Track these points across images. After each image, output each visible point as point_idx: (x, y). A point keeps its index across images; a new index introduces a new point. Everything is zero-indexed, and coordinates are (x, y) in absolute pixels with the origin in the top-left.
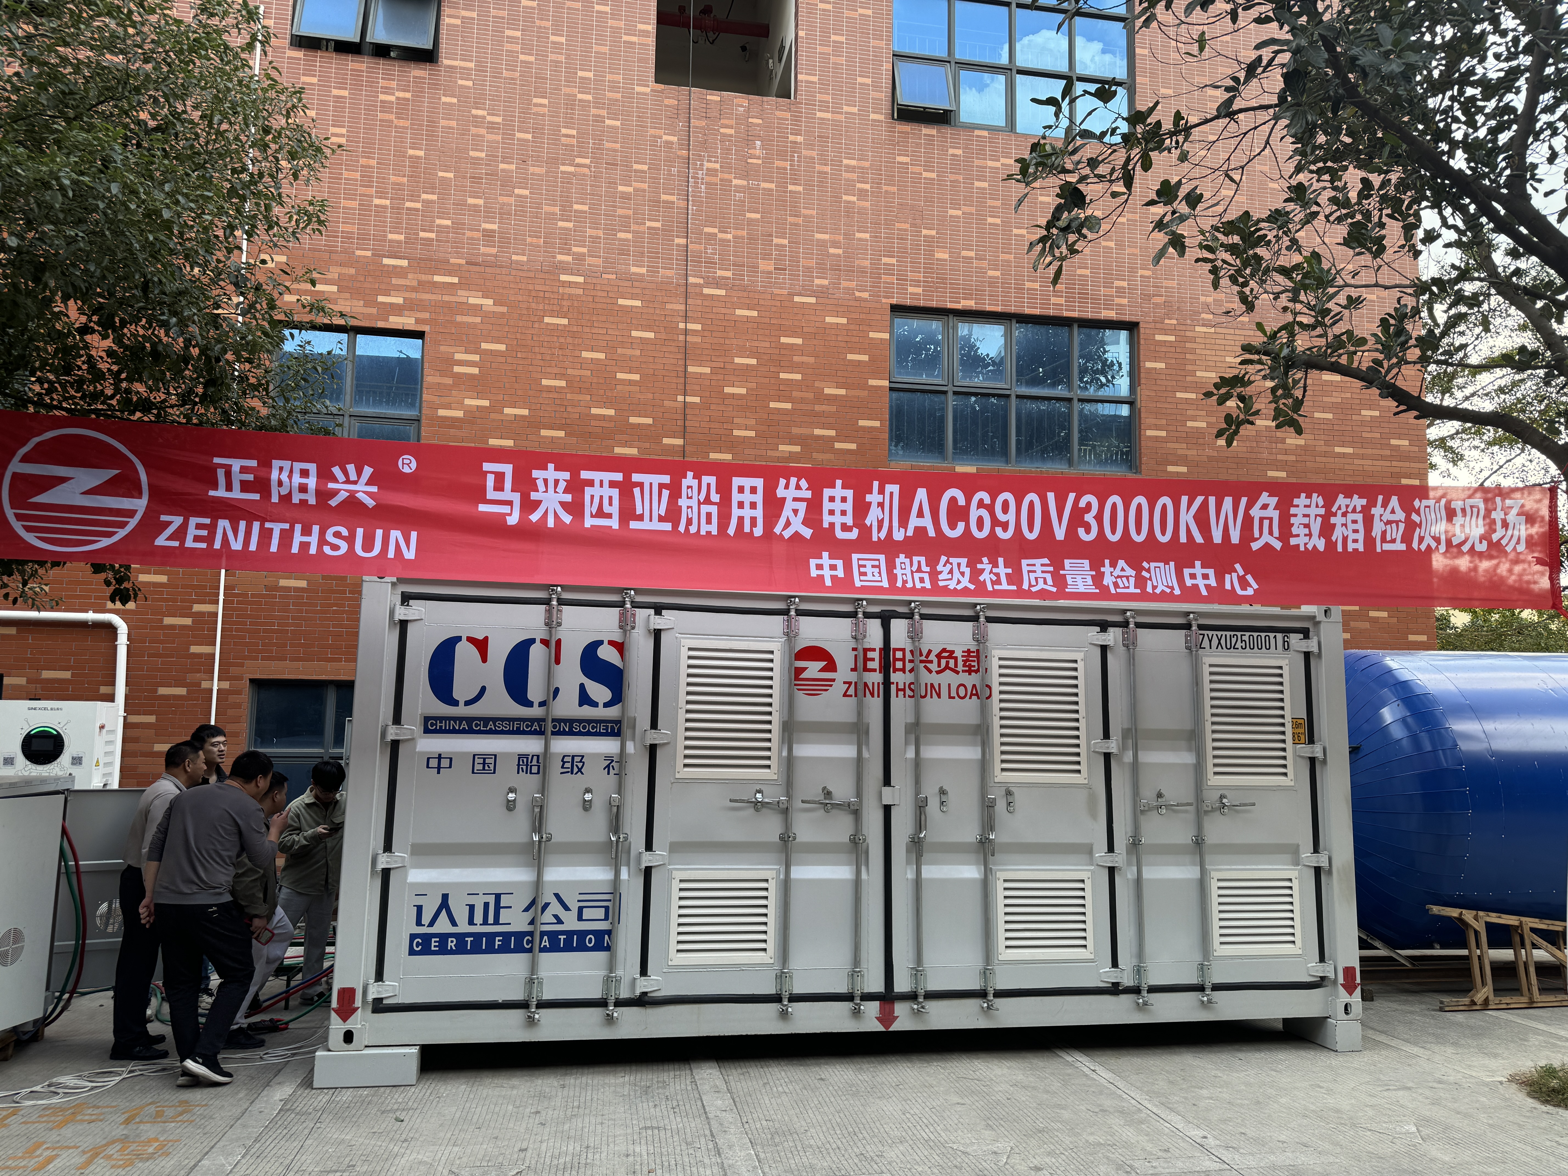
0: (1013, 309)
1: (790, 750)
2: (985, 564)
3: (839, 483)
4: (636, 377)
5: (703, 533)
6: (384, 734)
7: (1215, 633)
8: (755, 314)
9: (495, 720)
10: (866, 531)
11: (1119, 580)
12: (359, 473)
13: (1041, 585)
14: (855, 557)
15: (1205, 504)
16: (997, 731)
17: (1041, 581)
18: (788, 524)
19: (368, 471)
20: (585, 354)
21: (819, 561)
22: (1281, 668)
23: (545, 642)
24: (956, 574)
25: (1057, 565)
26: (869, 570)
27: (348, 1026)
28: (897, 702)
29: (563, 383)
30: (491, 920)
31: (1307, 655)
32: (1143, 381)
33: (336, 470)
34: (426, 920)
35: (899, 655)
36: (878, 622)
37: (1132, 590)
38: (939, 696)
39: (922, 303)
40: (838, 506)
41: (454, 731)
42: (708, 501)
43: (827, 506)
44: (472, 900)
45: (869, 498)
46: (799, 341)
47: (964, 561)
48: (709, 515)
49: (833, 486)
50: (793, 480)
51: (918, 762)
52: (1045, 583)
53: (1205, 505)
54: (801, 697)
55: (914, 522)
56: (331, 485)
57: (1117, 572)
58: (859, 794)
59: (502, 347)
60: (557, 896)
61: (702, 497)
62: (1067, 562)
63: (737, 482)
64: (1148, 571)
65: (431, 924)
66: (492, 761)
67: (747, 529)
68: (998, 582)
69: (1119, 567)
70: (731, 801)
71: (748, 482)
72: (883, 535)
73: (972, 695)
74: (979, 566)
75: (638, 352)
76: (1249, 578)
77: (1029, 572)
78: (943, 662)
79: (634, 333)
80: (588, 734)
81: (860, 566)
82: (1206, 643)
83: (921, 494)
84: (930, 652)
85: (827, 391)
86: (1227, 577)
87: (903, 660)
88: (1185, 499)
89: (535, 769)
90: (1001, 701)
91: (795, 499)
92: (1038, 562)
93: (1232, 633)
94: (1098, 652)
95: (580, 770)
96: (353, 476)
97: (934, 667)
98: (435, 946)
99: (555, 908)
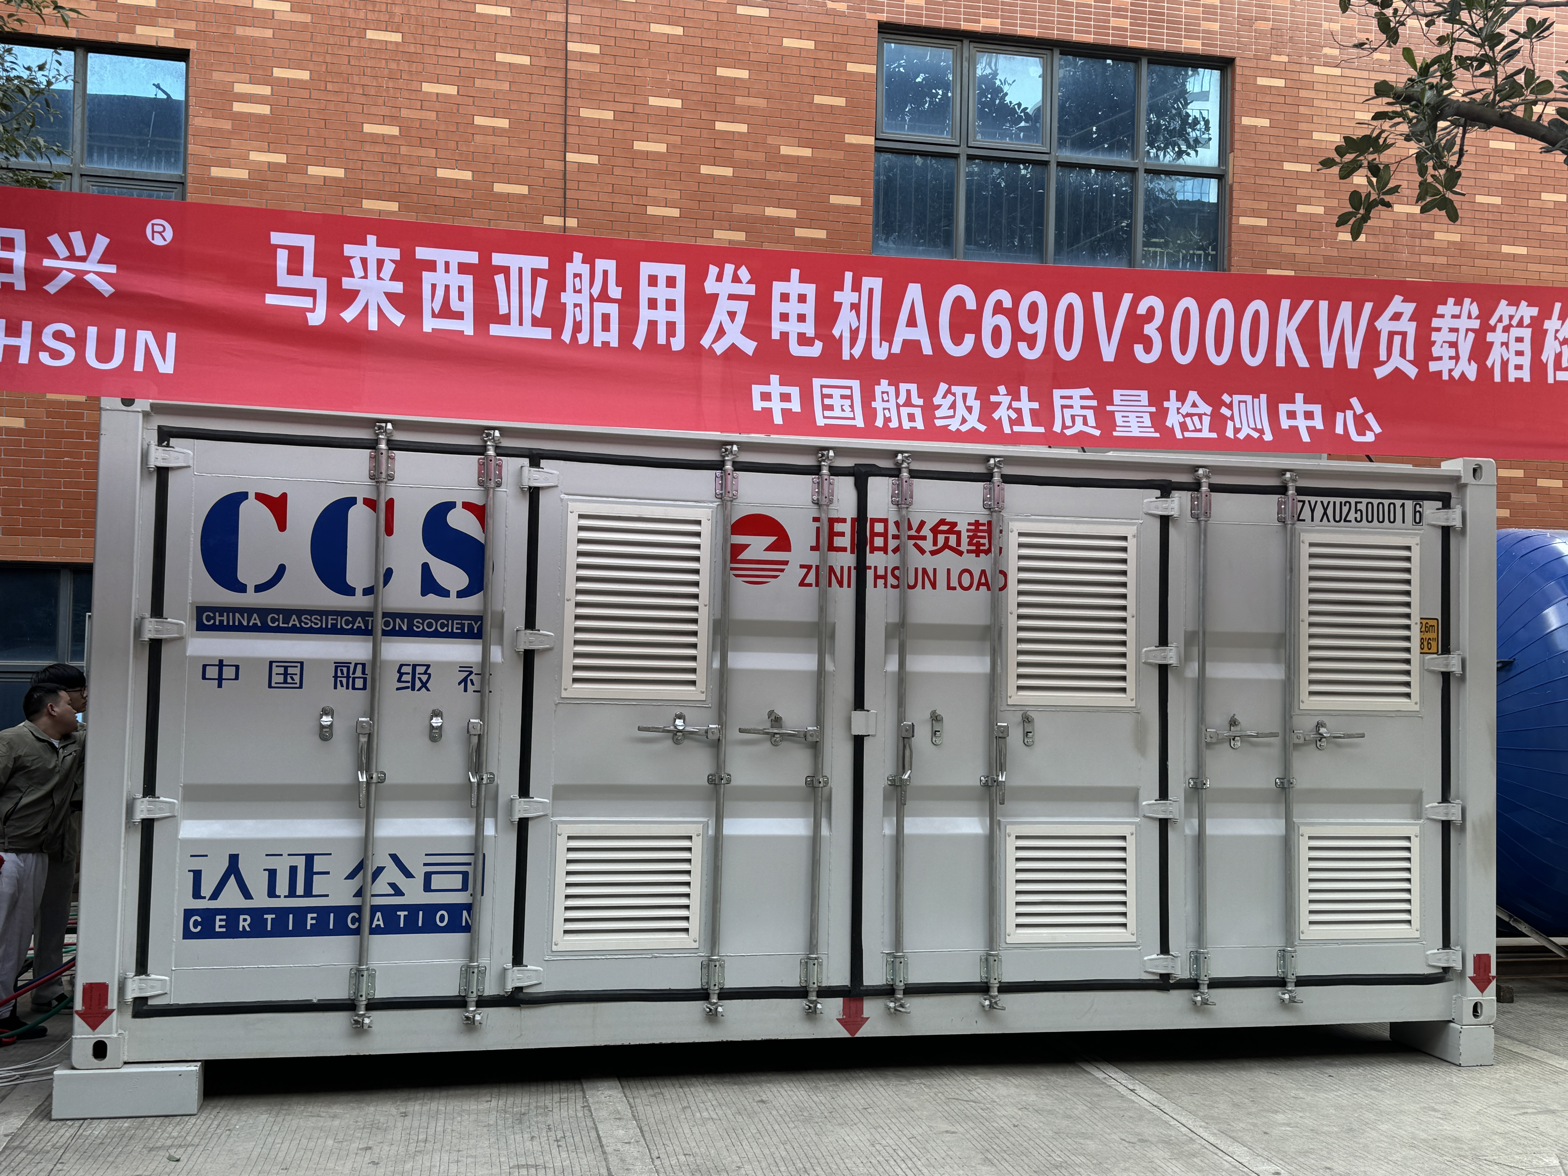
0: (1055, 34)
1: (724, 660)
2: (1002, 396)
3: (795, 273)
4: (504, 123)
5: (597, 343)
6: (138, 631)
7: (1319, 499)
8: (679, 31)
9: (300, 613)
10: (833, 345)
11: (1188, 420)
12: (89, 245)
13: (1079, 427)
14: (817, 382)
15: (1313, 312)
16: (1013, 635)
17: (1079, 421)
18: (721, 332)
19: (101, 242)
20: (427, 87)
21: (765, 388)
22: (1408, 548)
23: (371, 503)
24: (961, 410)
25: (1104, 398)
26: (836, 402)
27: (100, 1034)
28: (875, 595)
29: (394, 131)
30: (300, 890)
31: (1446, 531)
32: (1237, 145)
33: (55, 240)
34: (207, 889)
35: (879, 528)
36: (850, 481)
37: (1206, 434)
38: (934, 586)
39: (924, 22)
40: (793, 308)
41: (240, 628)
42: (604, 297)
43: (778, 306)
44: (272, 863)
45: (838, 297)
46: (744, 74)
47: (972, 391)
48: (606, 318)
49: (788, 279)
50: (729, 268)
51: (902, 678)
52: (1085, 423)
53: (1313, 314)
54: (739, 586)
55: (903, 333)
56: (48, 263)
57: (1187, 408)
58: (819, 721)
59: (305, 75)
60: (394, 858)
61: (596, 291)
62: (1117, 393)
63: (647, 269)
64: (1230, 406)
65: (215, 896)
66: (297, 671)
67: (661, 339)
68: (1019, 421)
69: (1189, 401)
70: (640, 729)
71: (663, 270)
72: (857, 351)
73: (980, 584)
74: (993, 398)
75: (506, 86)
76: (1370, 417)
77: (1063, 407)
78: (941, 538)
79: (500, 57)
80: (436, 634)
81: (824, 396)
82: (1306, 513)
83: (914, 292)
84: (922, 524)
85: (785, 150)
86: (1340, 416)
87: (885, 535)
88: (1285, 304)
89: (359, 683)
90: (1020, 593)
91: (732, 297)
92: (1077, 393)
93: (1344, 500)
94: (1157, 524)
95: (424, 685)
96: (80, 251)
97: (927, 545)
98: (220, 927)
99: (392, 874)
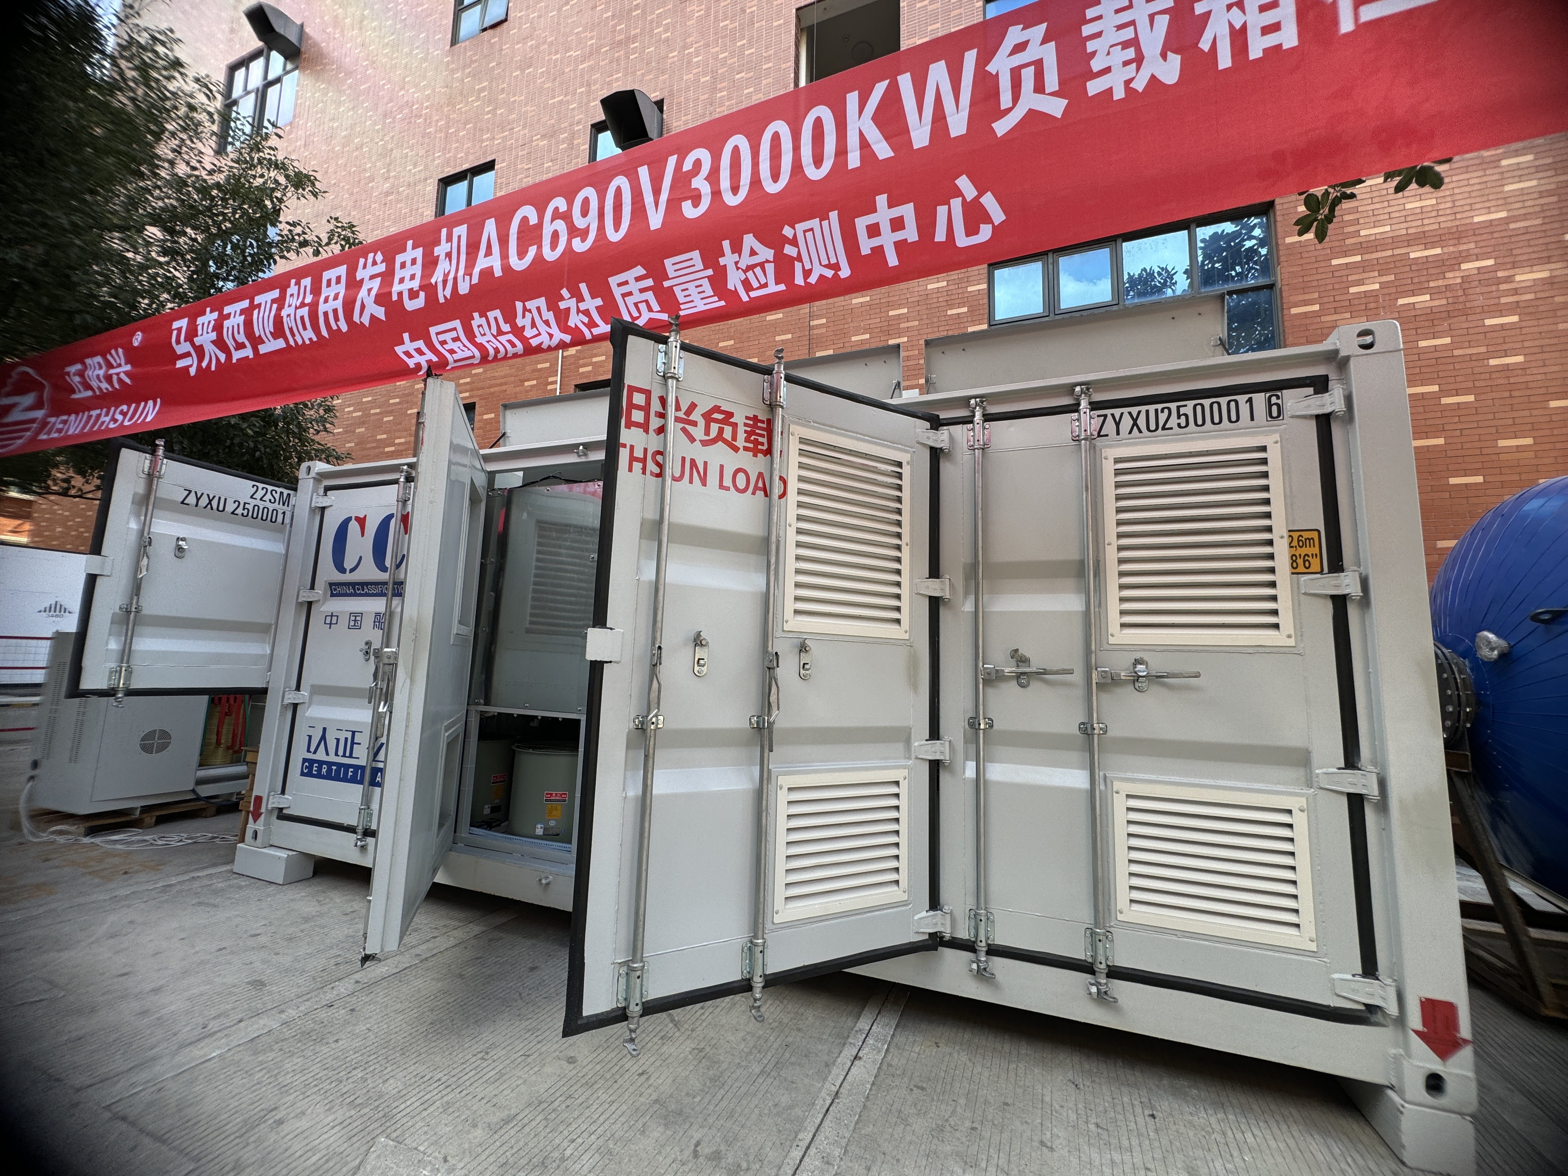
2: (568, 301)
7: (1126, 410)
9: (366, 584)
10: (432, 292)
11: (750, 274)
14: (432, 331)
15: (892, 91)
17: (643, 307)
18: (363, 307)
21: (404, 348)
22: (1264, 449)
24: (541, 326)
25: (657, 273)
26: (452, 345)
30: (348, 754)
31: (1324, 422)
33: (109, 357)
34: (312, 749)
37: (773, 287)
40: (408, 271)
41: (345, 595)
44: (338, 735)
45: (437, 251)
47: (541, 302)
52: (650, 309)
55: (482, 263)
57: (745, 260)
62: (670, 264)
64: (794, 242)
66: (360, 618)
68: (593, 323)
69: (746, 250)
72: (448, 291)
74: (562, 305)
76: (987, 199)
77: (624, 295)
81: (441, 343)
82: (1109, 428)
86: (942, 211)
90: (800, 505)
92: (630, 275)
93: (1160, 406)
98: (315, 771)
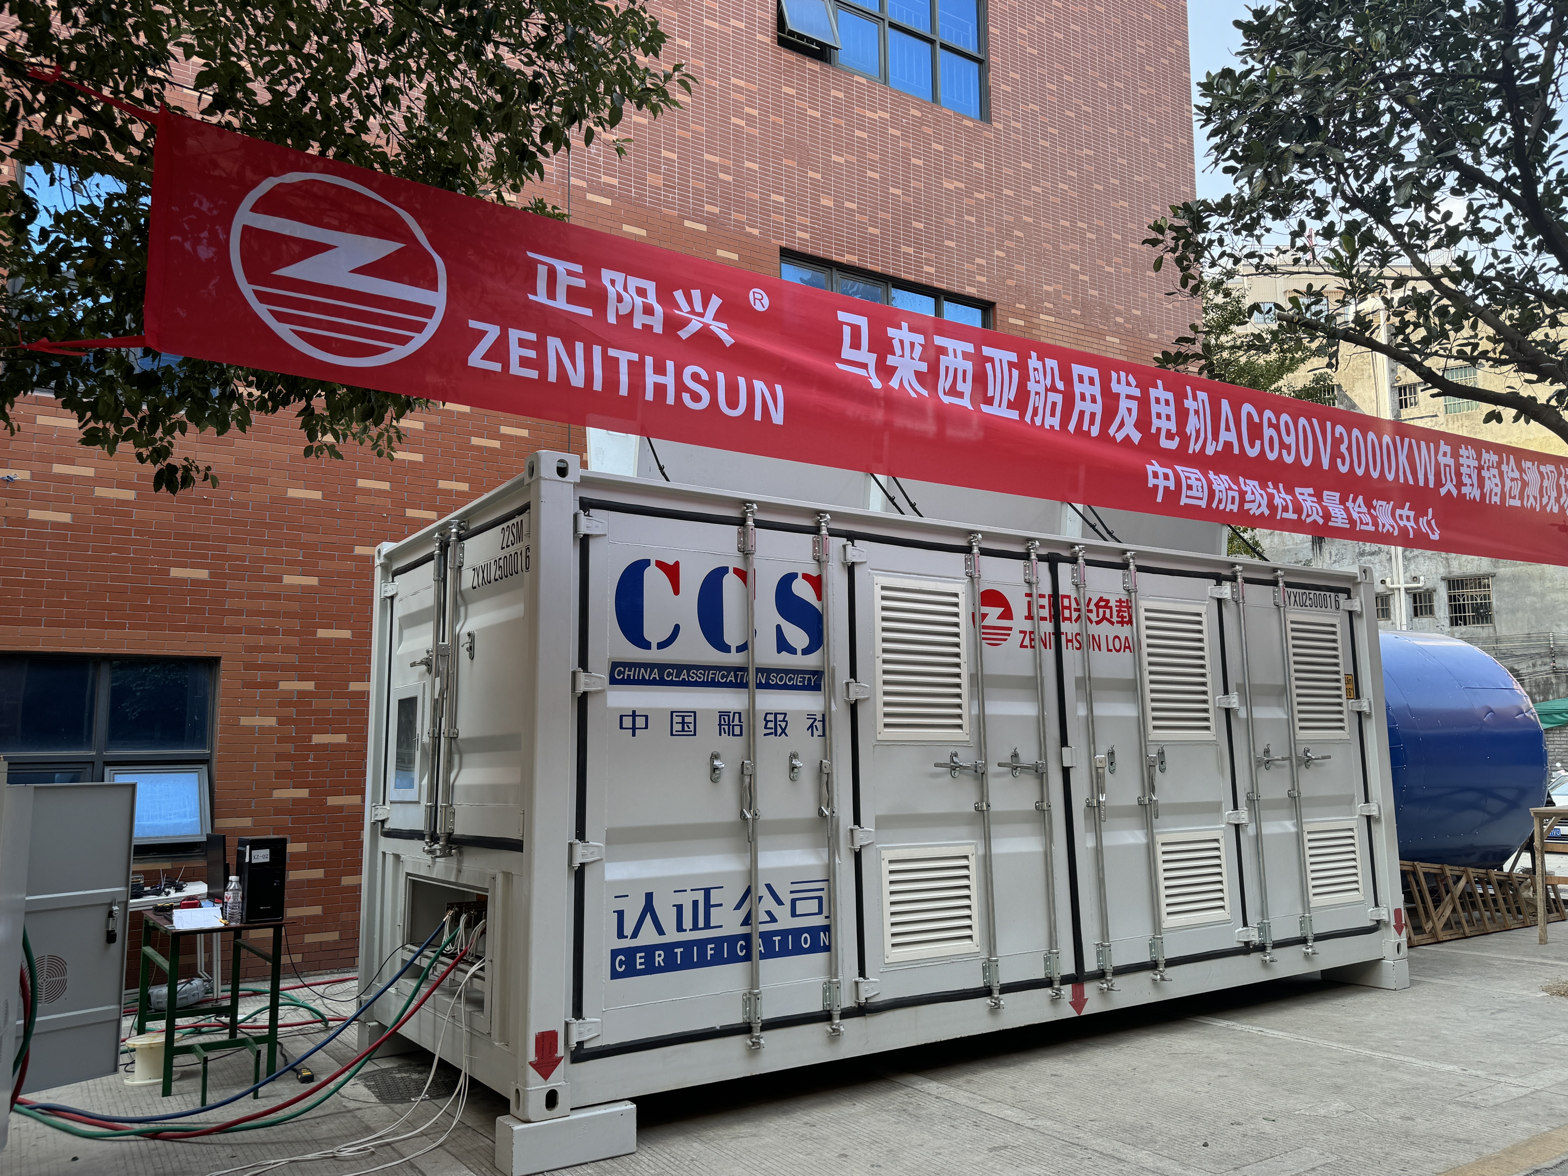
0: (891, 272)
1: (982, 707)
3: (1160, 384)
6: (574, 684)
7: (1298, 591)
8: (644, 233)
9: (689, 668)
10: (1185, 441)
12: (705, 304)
16: (1147, 686)
18: (1122, 424)
19: (714, 302)
21: (1153, 469)
22: (1335, 626)
25: (1319, 496)
26: (1193, 484)
28: (1070, 655)
30: (701, 924)
31: (1351, 615)
33: (678, 296)
34: (629, 928)
35: (1066, 602)
36: (1048, 566)
38: (1099, 648)
39: (810, 251)
40: (1163, 409)
41: (644, 682)
42: (1053, 389)
43: (1154, 407)
44: (680, 899)
48: (1054, 405)
49: (1157, 387)
50: (1123, 376)
51: (1091, 721)
54: (985, 647)
55: (1223, 435)
56: (676, 313)
60: (768, 887)
61: (1049, 382)
62: (1326, 494)
63: (1076, 369)
64: (1376, 508)
65: (635, 935)
66: (691, 719)
67: (1085, 428)
68: (1286, 509)
70: (936, 765)
71: (1086, 372)
72: (1198, 448)
73: (1125, 648)
78: (1101, 611)
80: (785, 687)
81: (1186, 479)
83: (1226, 406)
84: (1090, 600)
87: (1069, 608)
89: (737, 730)
90: (1148, 655)
91: (1127, 397)
93: (1303, 591)
94: (1215, 605)
95: (783, 731)
98: (641, 964)
99: (768, 903)
